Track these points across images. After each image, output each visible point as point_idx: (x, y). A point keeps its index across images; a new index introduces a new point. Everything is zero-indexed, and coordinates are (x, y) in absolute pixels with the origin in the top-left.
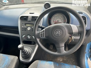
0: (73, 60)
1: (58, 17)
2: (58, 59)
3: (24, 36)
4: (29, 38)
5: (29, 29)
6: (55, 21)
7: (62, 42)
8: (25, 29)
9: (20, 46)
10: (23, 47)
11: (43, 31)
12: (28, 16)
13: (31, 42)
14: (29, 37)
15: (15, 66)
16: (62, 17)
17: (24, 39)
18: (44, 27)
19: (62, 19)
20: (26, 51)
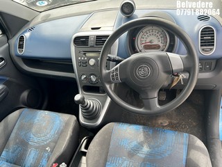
0: (194, 124)
1: (151, 33)
2: (160, 121)
3: (83, 77)
4: (94, 80)
5: (92, 62)
6: (144, 42)
7: (153, 88)
8: (85, 63)
9: (77, 97)
10: (84, 99)
11: (116, 69)
12: (88, 37)
13: (98, 87)
14: (93, 78)
15: (73, 132)
16: (160, 33)
17: (85, 82)
18: (120, 58)
19: (159, 37)
20: (90, 105)
